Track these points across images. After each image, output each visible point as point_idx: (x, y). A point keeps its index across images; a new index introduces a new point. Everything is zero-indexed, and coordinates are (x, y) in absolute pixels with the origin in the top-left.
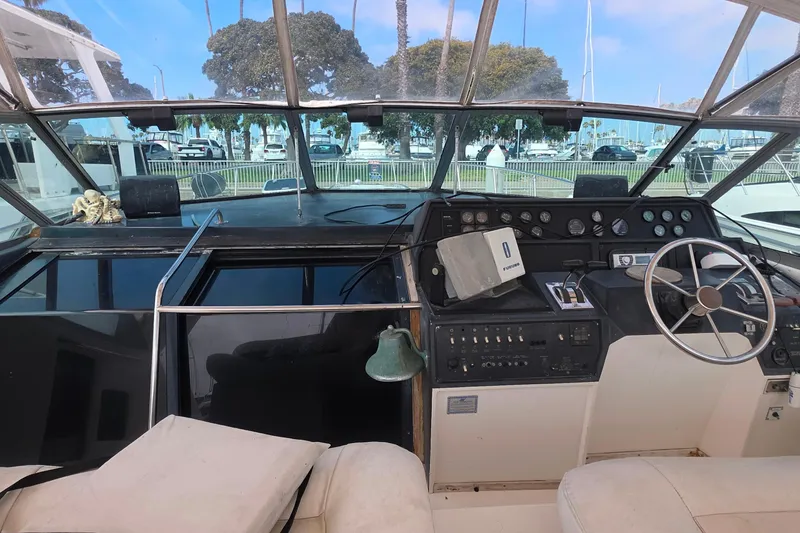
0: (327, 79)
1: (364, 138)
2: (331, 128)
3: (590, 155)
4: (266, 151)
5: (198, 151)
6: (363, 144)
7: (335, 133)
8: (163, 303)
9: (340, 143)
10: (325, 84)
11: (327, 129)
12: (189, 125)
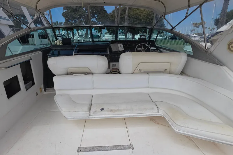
0: (95, 17)
1: (106, 34)
2: (97, 30)
3: (170, 38)
4: (79, 37)
5: (60, 37)
6: (106, 35)
7: (98, 32)
8: (74, 53)
9: (99, 35)
10: (95, 18)
11: (96, 31)
12: (57, 30)
